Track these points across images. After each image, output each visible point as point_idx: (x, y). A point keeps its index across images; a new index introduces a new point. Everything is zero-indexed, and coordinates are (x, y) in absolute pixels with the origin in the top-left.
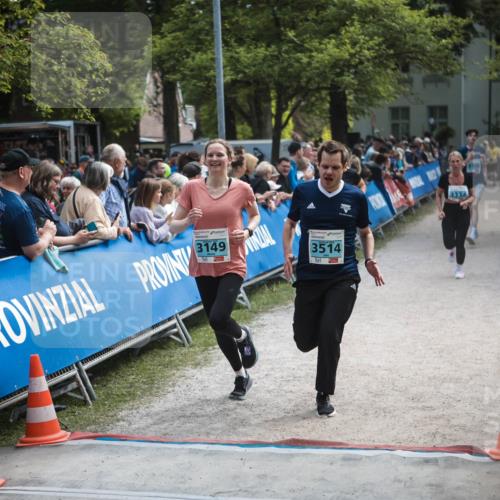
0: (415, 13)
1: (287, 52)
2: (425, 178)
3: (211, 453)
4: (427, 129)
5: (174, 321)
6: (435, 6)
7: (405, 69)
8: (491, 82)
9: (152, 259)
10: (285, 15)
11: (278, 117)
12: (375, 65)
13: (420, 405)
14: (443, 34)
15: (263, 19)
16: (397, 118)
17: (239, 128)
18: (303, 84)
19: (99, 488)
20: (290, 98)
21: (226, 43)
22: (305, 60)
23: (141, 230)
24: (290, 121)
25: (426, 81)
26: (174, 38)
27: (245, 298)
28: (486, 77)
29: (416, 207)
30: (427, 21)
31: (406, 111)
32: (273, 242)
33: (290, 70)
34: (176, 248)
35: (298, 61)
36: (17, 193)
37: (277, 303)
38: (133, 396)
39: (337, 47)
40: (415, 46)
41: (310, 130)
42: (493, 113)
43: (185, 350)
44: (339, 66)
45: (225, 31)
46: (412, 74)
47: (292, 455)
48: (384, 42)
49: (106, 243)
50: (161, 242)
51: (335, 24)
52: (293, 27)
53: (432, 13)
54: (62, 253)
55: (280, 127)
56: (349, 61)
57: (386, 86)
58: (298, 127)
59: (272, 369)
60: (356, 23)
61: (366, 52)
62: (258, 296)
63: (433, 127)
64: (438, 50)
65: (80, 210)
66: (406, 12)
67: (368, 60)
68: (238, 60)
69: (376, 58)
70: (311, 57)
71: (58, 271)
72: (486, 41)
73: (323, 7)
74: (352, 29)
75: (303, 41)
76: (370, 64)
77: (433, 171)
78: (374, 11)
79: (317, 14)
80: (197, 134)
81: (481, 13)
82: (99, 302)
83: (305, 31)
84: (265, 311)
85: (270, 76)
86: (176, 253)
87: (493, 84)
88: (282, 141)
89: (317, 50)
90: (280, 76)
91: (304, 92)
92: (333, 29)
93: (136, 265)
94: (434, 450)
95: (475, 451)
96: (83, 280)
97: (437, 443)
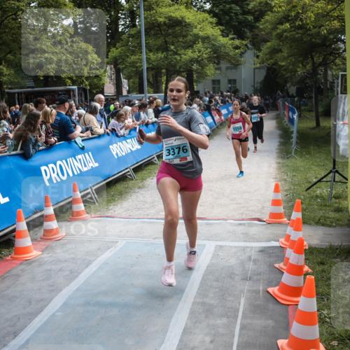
0: (225, 39)
1: (171, 55)
2: (228, 110)
3: (151, 222)
4: (228, 89)
5: (128, 170)
7: (218, 64)
8: (254, 69)
9: (119, 144)
10: (169, 39)
12: (208, 61)
14: (237, 48)
15: (160, 41)
16: (215, 84)
22: (179, 58)
23: (113, 131)
25: (227, 69)
26: (122, 50)
28: (252, 67)
29: (225, 122)
30: (230, 42)
31: (219, 81)
33: (172, 63)
34: (128, 139)
35: (176, 59)
36: (64, 113)
38: (114, 200)
39: (192, 53)
40: (225, 53)
42: (256, 82)
43: (133, 182)
44: (192, 61)
46: (221, 66)
48: (213, 50)
49: (100, 136)
50: (122, 136)
51: (191, 43)
52: (173, 45)
53: (233, 39)
54: (83, 140)
56: (197, 59)
57: (210, 70)
60: (200, 43)
61: (205, 55)
63: (230, 88)
64: (235, 55)
66: (221, 38)
67: (206, 59)
69: (208, 58)
70: (181, 57)
71: (81, 148)
73: (185, 36)
74: (198, 45)
75: (177, 50)
78: (208, 38)
79: (183, 39)
80: (129, 92)
82: (96, 162)
83: (178, 46)
85: (163, 65)
86: (128, 141)
87: (256, 70)
89: (184, 54)
90: (167, 65)
92: (190, 45)
93: (111, 147)
94: (243, 220)
95: (260, 220)
96: (90, 153)
97: (244, 217)
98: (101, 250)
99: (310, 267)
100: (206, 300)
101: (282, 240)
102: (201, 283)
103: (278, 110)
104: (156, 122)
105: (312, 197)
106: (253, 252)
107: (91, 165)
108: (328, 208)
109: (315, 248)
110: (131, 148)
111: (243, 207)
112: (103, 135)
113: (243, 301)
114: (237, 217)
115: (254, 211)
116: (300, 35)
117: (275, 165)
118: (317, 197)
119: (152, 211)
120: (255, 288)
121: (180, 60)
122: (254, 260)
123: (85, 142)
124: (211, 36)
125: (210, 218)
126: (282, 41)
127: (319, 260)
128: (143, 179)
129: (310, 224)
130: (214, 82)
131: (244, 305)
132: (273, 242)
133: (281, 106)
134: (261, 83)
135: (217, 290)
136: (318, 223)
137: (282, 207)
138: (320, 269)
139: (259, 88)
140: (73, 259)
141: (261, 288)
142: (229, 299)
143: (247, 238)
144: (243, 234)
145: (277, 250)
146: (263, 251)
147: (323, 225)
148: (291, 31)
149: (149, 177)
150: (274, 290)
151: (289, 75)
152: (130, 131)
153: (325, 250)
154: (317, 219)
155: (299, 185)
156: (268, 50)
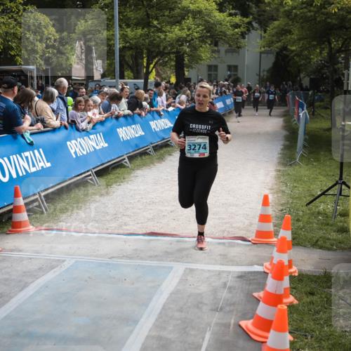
0: (221, 14)
1: (153, 32)
2: (225, 103)
4: (227, 77)
5: (90, 173)
6: (233, 11)
7: (216, 45)
8: (261, 53)
9: (79, 140)
10: (152, 12)
11: (148, 67)
12: (199, 41)
13: (217, 217)
14: (236, 26)
15: (141, 14)
16: (211, 71)
17: (126, 73)
18: (161, 50)
19: (51, 254)
20: (154, 57)
21: (120, 26)
22: (163, 37)
23: (73, 123)
24: (154, 70)
25: (227, 52)
27: (128, 162)
28: (258, 50)
30: (228, 19)
31: (216, 67)
32: (143, 134)
33: (155, 42)
34: (91, 134)
35: (159, 37)
36: (11, 99)
37: (144, 165)
39: (180, 30)
40: (221, 32)
41: (164, 76)
42: (262, 70)
44: (181, 41)
45: (120, 20)
46: (220, 48)
47: (151, 240)
48: (205, 29)
49: (54, 130)
50: (84, 130)
51: (179, 18)
52: (157, 19)
53: (230, 15)
54: (31, 134)
55: (148, 73)
56: (186, 38)
57: (205, 53)
58: (158, 74)
59: (142, 198)
60: (190, 18)
61: (195, 34)
62: (135, 161)
63: (230, 76)
64: (233, 35)
65: (39, 112)
66: (217, 14)
67: (196, 38)
68: (127, 36)
69: (200, 37)
70: (166, 35)
71: (29, 144)
72: (259, 32)
73: (172, 9)
74: (188, 21)
75: (162, 27)
76: (197, 40)
77: (229, 100)
78: (200, 12)
79: (170, 13)
80: (103, 76)
81: (256, 16)
82: (48, 162)
83: (163, 22)
84: (138, 169)
85: (143, 45)
86: (92, 137)
87: (262, 55)
88: (149, 81)
89: (169, 32)
90: (149, 45)
91: (162, 54)
92: (178, 21)
93: (68, 143)
94: (224, 238)
95: (244, 239)
96: (41, 150)
97: (225, 235)
98: (42, 270)
99: (296, 298)
100: (164, 334)
101: (267, 264)
102: (160, 313)
103: (286, 105)
104: (129, 115)
105: (313, 214)
106: (230, 278)
107: (41, 164)
108: (330, 228)
109: (307, 275)
110: (95, 146)
111: (226, 223)
112: (59, 128)
113: (208, 336)
114: (217, 235)
115: (238, 228)
116: (312, 14)
117: (273, 173)
118: (319, 213)
119: (114, 225)
120: (225, 321)
121: (165, 39)
122: (230, 288)
123: (35, 136)
124: (204, 11)
125: (184, 235)
126: (291, 20)
127: (308, 289)
128: (108, 185)
129: (305, 246)
130: (210, 67)
131: (209, 341)
132: (256, 266)
133: (290, 101)
134: (268, 71)
135: (179, 322)
136: (315, 245)
137: (272, 224)
138: (308, 300)
139: (265, 77)
140: (6, 280)
141: (232, 321)
142: (192, 333)
143: (226, 260)
144: (220, 255)
145: (259, 276)
146: (242, 276)
147: (321, 248)
148: (302, 9)
149: (116, 182)
150: (247, 324)
151: (303, 62)
152: (94, 126)
153: (318, 277)
154: (315, 240)
155: (299, 198)
156: (275, 30)
